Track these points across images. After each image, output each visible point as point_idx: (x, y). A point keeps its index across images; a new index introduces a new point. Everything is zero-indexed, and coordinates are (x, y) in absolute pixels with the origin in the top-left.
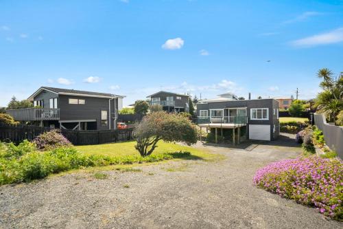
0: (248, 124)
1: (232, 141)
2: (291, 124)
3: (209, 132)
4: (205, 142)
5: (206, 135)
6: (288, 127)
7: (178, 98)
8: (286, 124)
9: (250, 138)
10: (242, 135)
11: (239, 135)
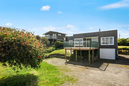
0: (99, 48)
1: (88, 60)
2: (124, 49)
3: (73, 53)
4: (68, 61)
5: (70, 55)
6: (123, 51)
7: (59, 35)
8: (121, 49)
9: (101, 57)
10: (95, 56)
11: (93, 56)
